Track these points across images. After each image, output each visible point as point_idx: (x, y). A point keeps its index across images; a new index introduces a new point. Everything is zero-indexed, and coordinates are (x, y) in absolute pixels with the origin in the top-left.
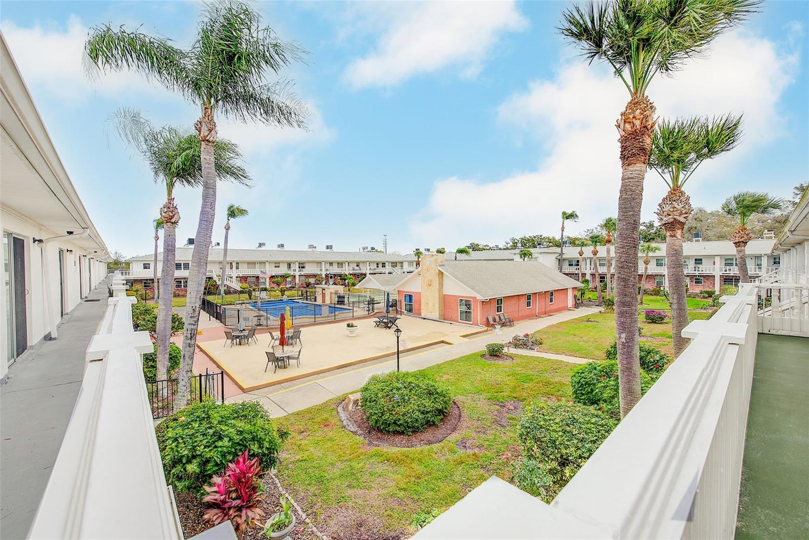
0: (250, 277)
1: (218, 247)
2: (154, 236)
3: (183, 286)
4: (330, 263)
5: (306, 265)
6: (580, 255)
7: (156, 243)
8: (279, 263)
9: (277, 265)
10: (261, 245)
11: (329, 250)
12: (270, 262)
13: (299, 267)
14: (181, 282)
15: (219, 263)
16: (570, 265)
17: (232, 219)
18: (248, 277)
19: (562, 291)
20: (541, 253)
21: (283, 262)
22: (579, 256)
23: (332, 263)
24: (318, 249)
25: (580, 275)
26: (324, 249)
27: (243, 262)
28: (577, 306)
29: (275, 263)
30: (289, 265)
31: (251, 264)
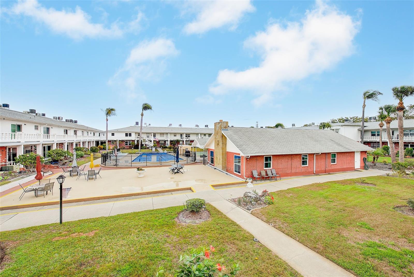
0: (161, 141)
1: (149, 126)
2: (106, 119)
3: (128, 144)
4: (204, 134)
5: (191, 135)
6: (381, 127)
7: (107, 122)
8: (176, 134)
9: (175, 135)
10: (170, 125)
11: (206, 128)
12: (170, 133)
13: (186, 136)
14: (127, 142)
15: (147, 133)
16: (372, 135)
17: (144, 111)
18: (160, 141)
19: (348, 154)
20: (342, 126)
21: (178, 133)
22: (379, 128)
23: (205, 134)
24: (200, 127)
25: (381, 143)
26: (204, 127)
27: (158, 133)
28: (365, 167)
29: (174, 134)
30: (181, 135)
31: (162, 134)
